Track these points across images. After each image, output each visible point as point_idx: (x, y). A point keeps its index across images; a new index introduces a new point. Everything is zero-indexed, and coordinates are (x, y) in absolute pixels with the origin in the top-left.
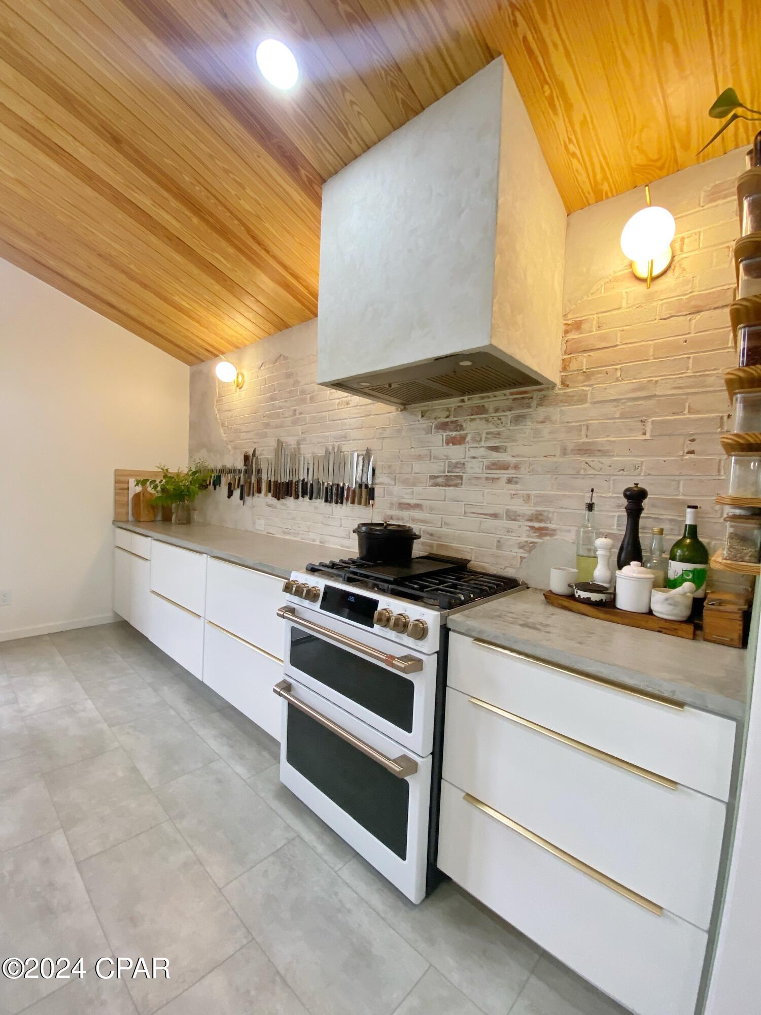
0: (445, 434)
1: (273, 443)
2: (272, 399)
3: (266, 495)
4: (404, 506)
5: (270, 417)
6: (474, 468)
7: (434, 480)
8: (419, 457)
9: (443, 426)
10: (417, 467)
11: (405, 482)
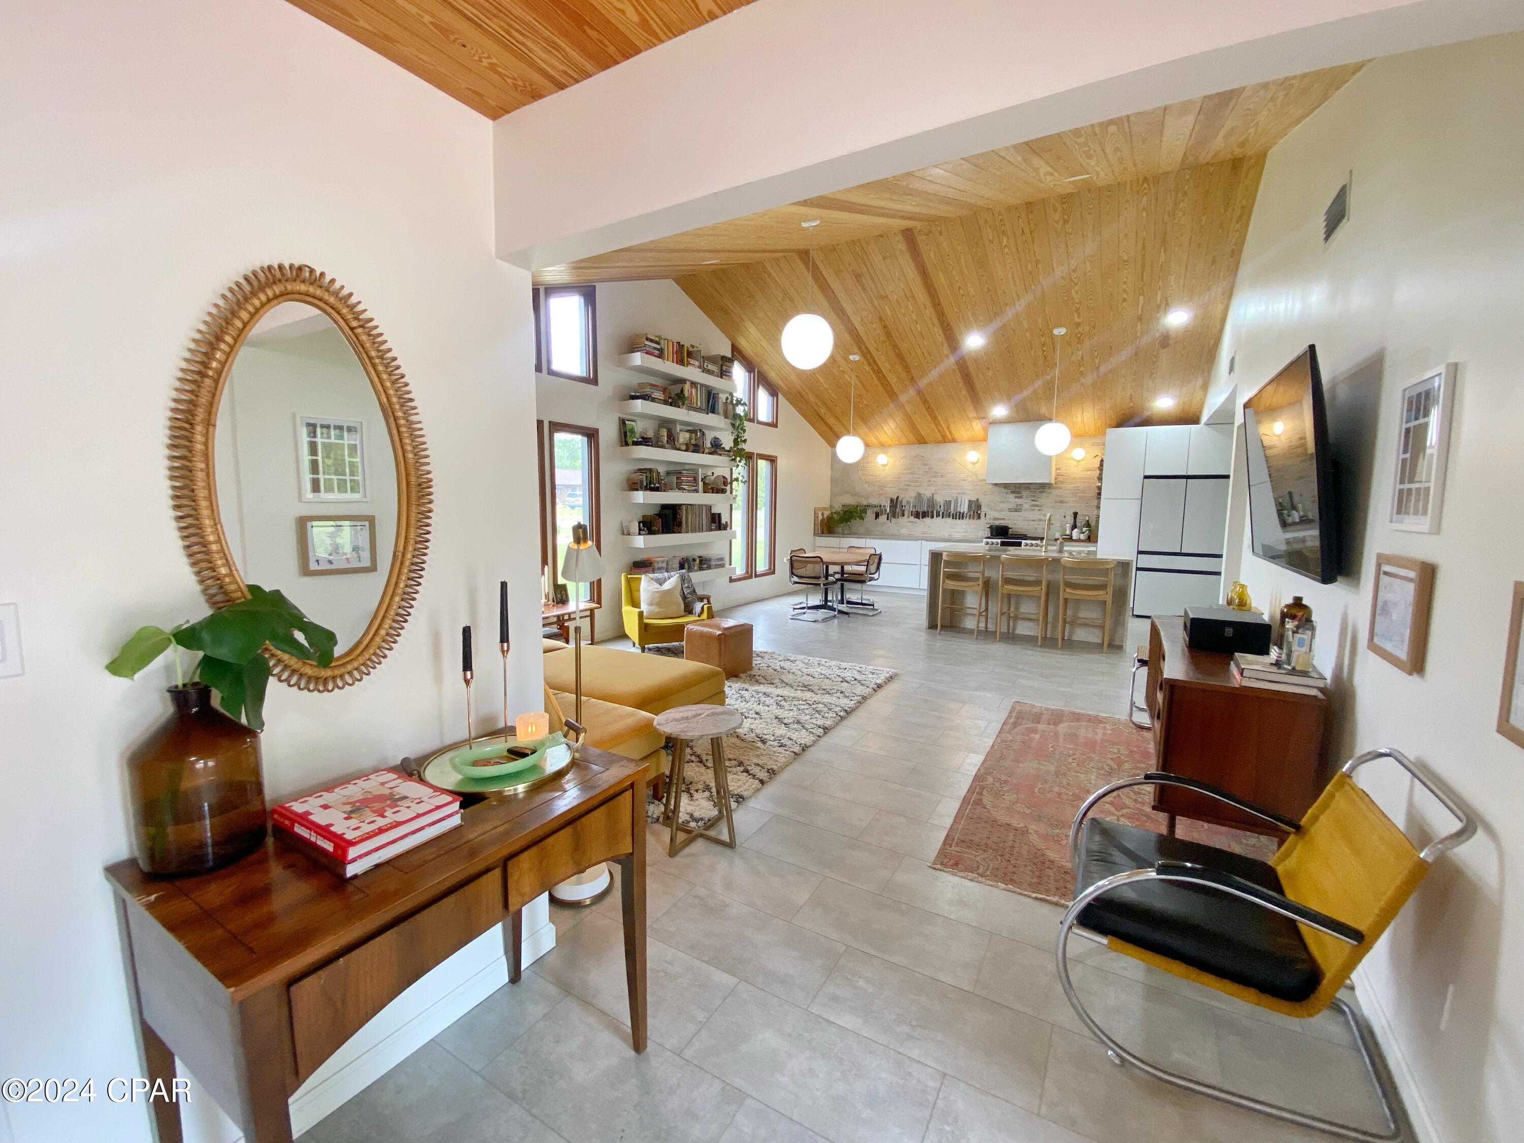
0: (1015, 495)
1: (913, 494)
2: (912, 473)
3: (908, 517)
4: (995, 519)
5: (910, 482)
6: (1026, 506)
7: (1010, 510)
8: (1003, 502)
9: (1013, 492)
10: (1002, 505)
11: (997, 511)
